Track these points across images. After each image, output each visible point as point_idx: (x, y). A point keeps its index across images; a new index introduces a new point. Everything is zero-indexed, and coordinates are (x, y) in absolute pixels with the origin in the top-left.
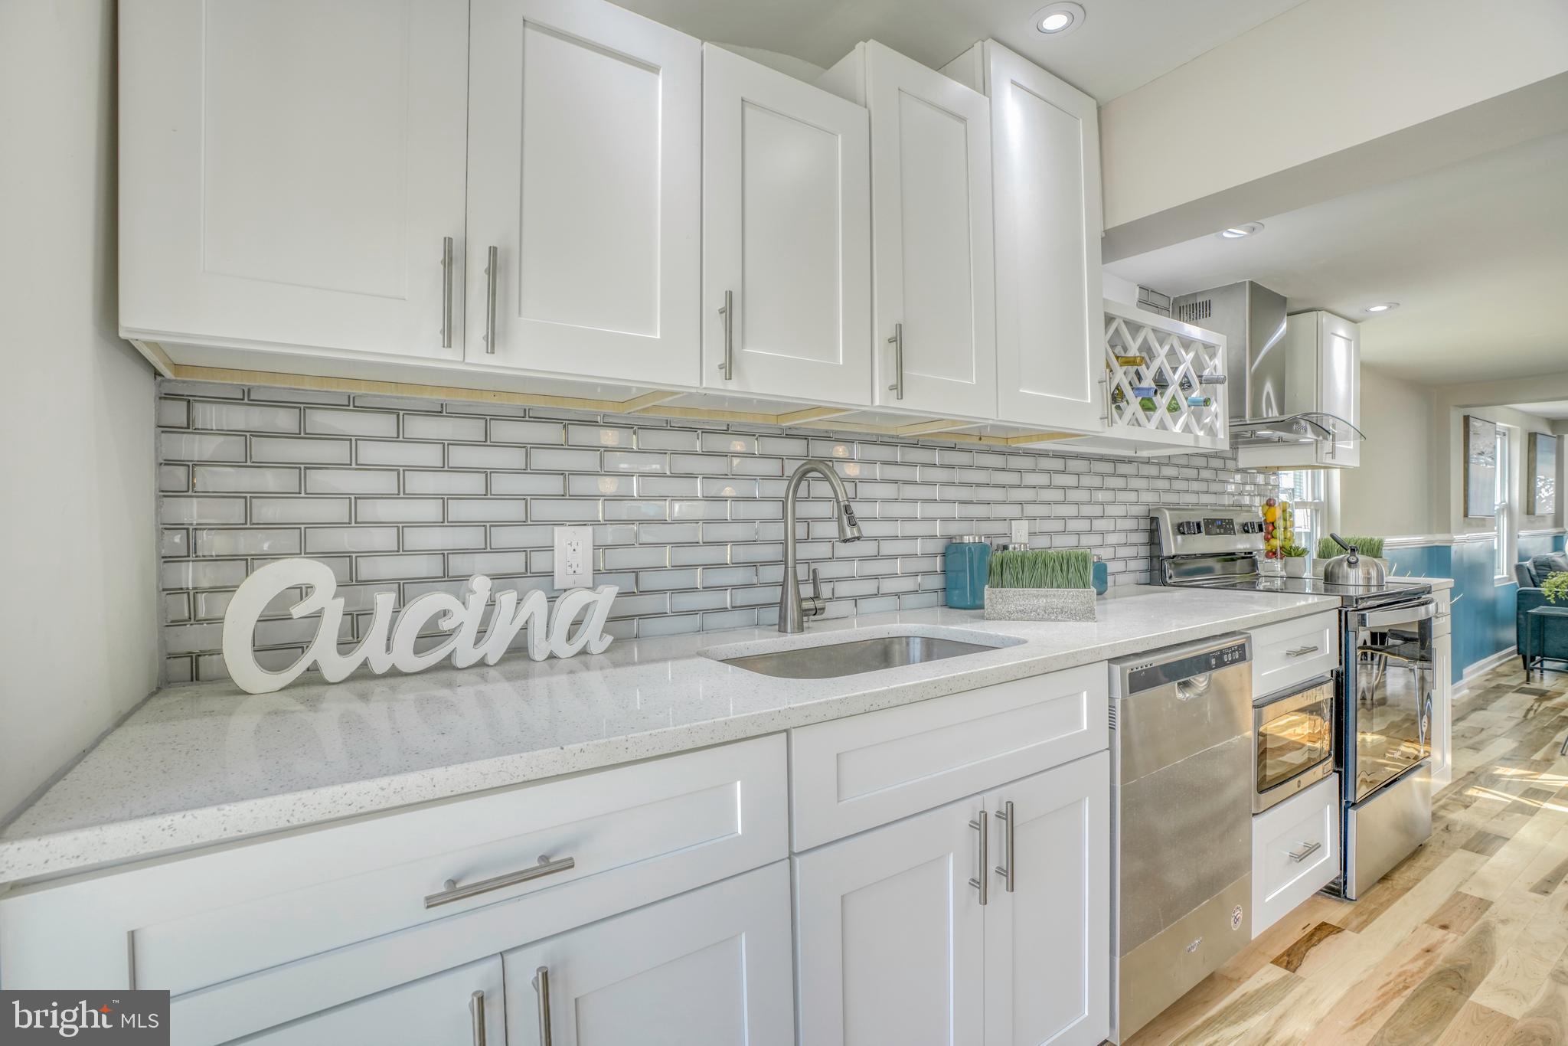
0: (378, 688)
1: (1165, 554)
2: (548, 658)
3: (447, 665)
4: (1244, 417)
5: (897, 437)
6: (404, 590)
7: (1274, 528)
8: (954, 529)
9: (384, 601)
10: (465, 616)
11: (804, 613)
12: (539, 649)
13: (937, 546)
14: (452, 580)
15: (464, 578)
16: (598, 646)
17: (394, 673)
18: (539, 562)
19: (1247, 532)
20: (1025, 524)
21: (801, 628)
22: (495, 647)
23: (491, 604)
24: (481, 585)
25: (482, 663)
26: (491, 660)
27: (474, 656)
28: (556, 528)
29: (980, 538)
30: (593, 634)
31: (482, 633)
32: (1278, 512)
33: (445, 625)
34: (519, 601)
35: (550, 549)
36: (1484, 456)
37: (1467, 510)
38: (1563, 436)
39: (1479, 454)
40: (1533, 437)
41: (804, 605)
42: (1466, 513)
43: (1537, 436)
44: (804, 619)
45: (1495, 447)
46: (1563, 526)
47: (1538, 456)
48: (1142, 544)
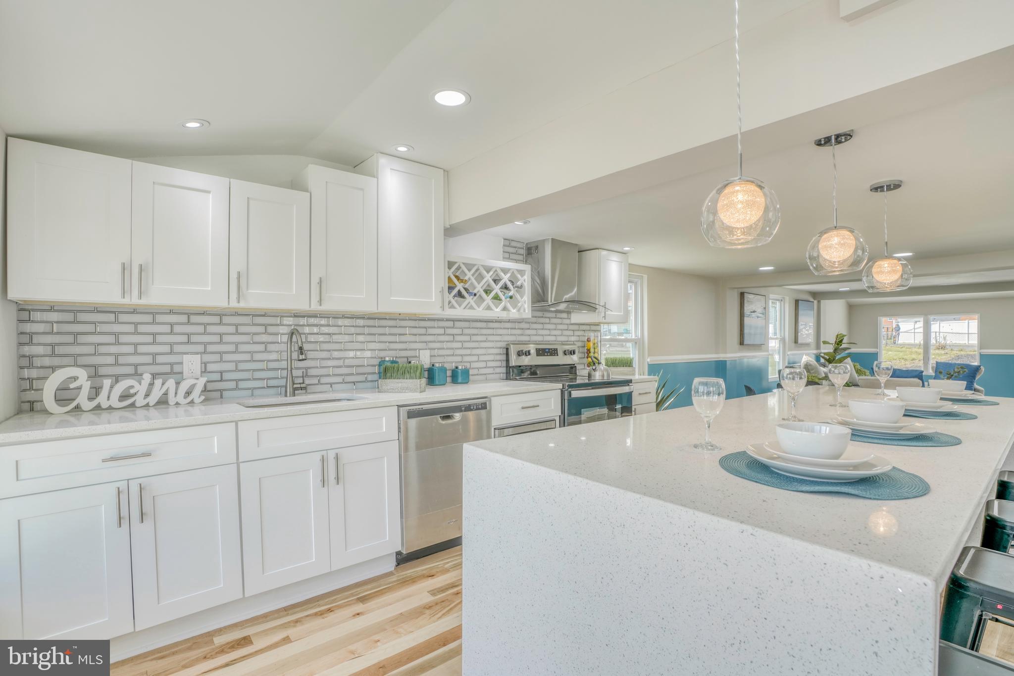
0: (105, 416)
1: (510, 365)
2: (175, 404)
3: (133, 405)
4: (547, 301)
5: (354, 315)
6: (117, 379)
7: (590, 352)
8: (382, 354)
9: (107, 383)
10: (142, 388)
11: (295, 389)
12: (172, 400)
13: (376, 362)
14: (137, 375)
15: (141, 375)
16: (197, 400)
17: (110, 408)
18: (177, 368)
19: (566, 354)
20: (428, 353)
21: (294, 395)
22: (153, 399)
23: (152, 384)
24: (147, 378)
25: (147, 405)
26: (151, 404)
27: (144, 402)
28: (184, 355)
29: (393, 357)
30: (196, 395)
31: (147, 395)
32: (591, 344)
33: (132, 391)
34: (163, 384)
35: (181, 363)
36: (755, 314)
37: (743, 341)
38: (822, 301)
39: (752, 312)
40: (797, 302)
41: (295, 386)
42: (742, 343)
43: (800, 301)
44: (296, 391)
45: (765, 308)
46: (820, 349)
47: (800, 312)
48: (503, 360)
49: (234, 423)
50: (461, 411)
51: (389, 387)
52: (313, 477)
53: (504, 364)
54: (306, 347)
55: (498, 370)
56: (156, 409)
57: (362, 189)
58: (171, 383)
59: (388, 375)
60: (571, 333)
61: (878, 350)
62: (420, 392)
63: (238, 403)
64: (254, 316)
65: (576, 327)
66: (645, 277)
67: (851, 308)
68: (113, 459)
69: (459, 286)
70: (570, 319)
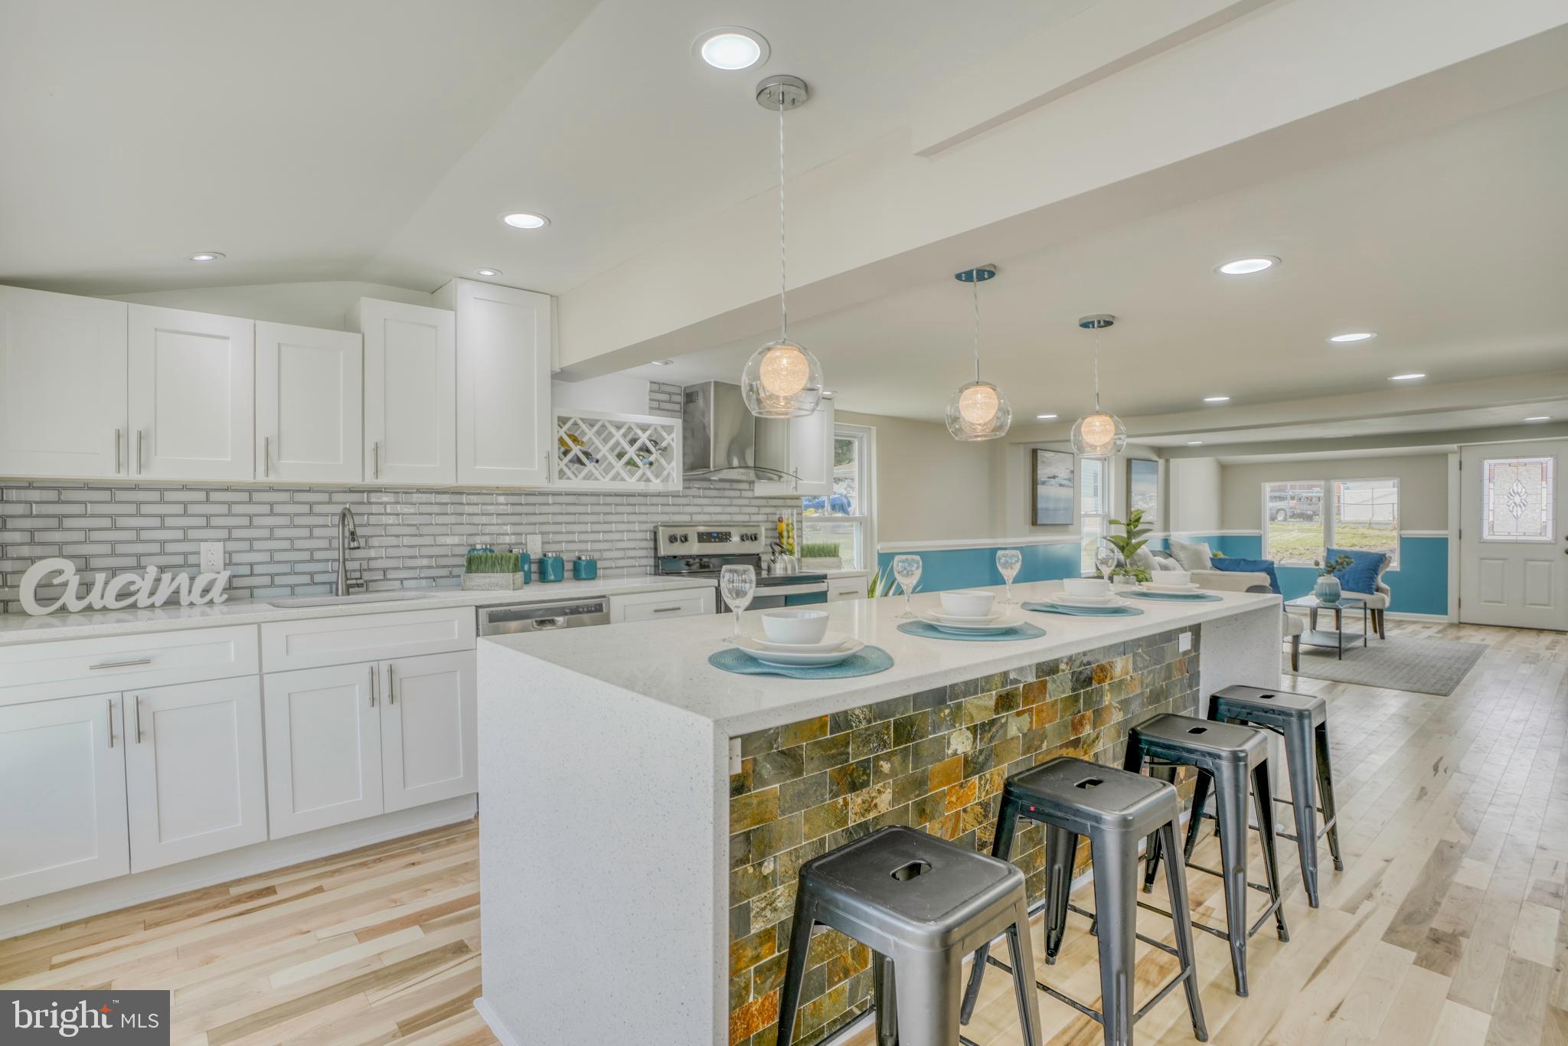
0: (98, 617)
1: (659, 555)
2: (190, 605)
3: (134, 606)
4: (709, 467)
5: (432, 489)
6: (114, 572)
7: (782, 537)
8: (472, 540)
9: (100, 578)
10: (144, 584)
11: (349, 586)
12: (184, 599)
13: (465, 550)
14: (140, 568)
15: (144, 568)
16: (218, 600)
17: (105, 609)
18: (192, 560)
19: (743, 540)
20: (538, 538)
21: (348, 593)
22: (160, 597)
23: (158, 580)
24: (152, 571)
25: (153, 606)
26: (157, 605)
27: (149, 602)
28: (202, 543)
29: (486, 545)
30: (216, 593)
31: (152, 594)
32: (784, 526)
33: (133, 588)
34: (173, 579)
35: (198, 553)
36: (1057, 480)
37: (1036, 520)
38: (1172, 460)
39: (1050, 478)
40: (1129, 461)
41: (349, 582)
42: (1034, 522)
43: (1133, 461)
44: (350, 589)
45: (1072, 472)
46: (1169, 531)
47: (1134, 476)
48: (651, 549)
49: (256, 626)
50: (565, 614)
51: (474, 584)
52: (359, 694)
53: (652, 553)
54: (359, 531)
55: (644, 562)
56: (163, 610)
57: (435, 327)
58: (183, 578)
59: (474, 568)
60: (754, 510)
61: (1262, 532)
62: (514, 590)
63: (270, 604)
64: (295, 491)
65: (763, 502)
66: (874, 429)
67: (1224, 469)
68: (103, 666)
69: (576, 450)
70: (753, 490)
